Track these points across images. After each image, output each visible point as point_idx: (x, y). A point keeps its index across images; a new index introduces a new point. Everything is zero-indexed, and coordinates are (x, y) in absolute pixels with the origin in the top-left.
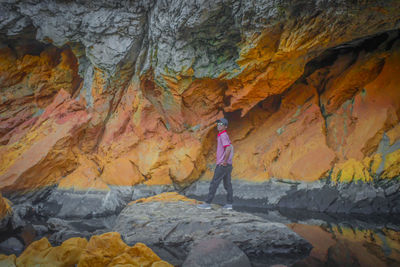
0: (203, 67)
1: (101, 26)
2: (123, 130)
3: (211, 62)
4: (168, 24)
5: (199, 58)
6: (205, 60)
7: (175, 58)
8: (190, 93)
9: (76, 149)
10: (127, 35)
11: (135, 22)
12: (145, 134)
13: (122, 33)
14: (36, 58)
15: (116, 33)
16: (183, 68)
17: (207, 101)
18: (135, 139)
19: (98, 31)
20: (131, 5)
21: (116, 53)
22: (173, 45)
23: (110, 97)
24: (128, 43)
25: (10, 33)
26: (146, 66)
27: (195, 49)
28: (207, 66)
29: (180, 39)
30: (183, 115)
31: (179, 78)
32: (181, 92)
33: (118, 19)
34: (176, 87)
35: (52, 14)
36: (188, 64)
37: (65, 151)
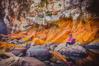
0: (95, 16)
1: (73, 12)
2: (76, 31)
3: (97, 15)
4: (84, 8)
5: (93, 15)
6: (95, 15)
7: (87, 15)
8: (92, 23)
9: (67, 36)
10: (78, 13)
11: (79, 10)
12: (81, 32)
13: (77, 13)
14: (69, 21)
15: (76, 13)
16: (89, 17)
17: (98, 25)
18: (78, 33)
19: (73, 13)
20: (77, 7)
21: (76, 17)
22: (86, 13)
23: (76, 26)
24: (79, 14)
25: (62, 17)
26: (83, 19)
27: (92, 13)
28: (96, 16)
29: (87, 11)
30: (91, 28)
31: (89, 20)
32: (90, 23)
33: (76, 10)
34: (88, 22)
35: (67, 12)
36: (90, 16)
37: (65, 36)
